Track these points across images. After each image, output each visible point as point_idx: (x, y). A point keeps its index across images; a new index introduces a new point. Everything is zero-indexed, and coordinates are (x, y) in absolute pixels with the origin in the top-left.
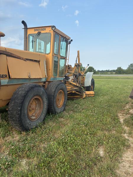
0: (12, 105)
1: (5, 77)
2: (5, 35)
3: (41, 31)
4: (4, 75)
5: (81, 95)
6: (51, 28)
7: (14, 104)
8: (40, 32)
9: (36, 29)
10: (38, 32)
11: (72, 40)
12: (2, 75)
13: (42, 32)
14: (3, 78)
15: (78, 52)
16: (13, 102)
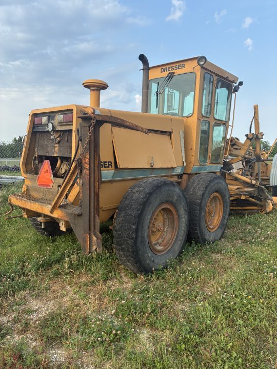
0: (121, 219)
1: (109, 165)
2: (108, 86)
3: (174, 71)
4: (106, 162)
5: (262, 206)
6: (196, 62)
7: (124, 216)
8: (173, 73)
9: (164, 68)
10: (170, 73)
11: (241, 83)
12: (104, 162)
13: (177, 72)
14: (105, 167)
15: (256, 108)
16: (122, 214)
